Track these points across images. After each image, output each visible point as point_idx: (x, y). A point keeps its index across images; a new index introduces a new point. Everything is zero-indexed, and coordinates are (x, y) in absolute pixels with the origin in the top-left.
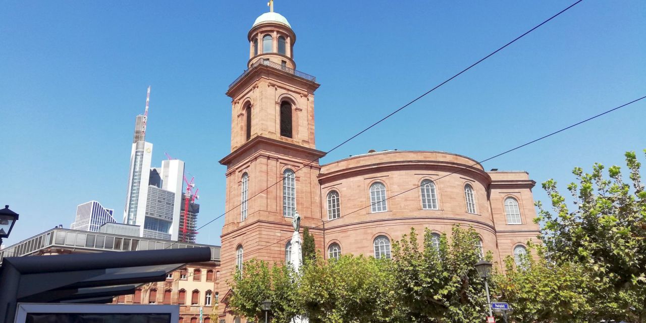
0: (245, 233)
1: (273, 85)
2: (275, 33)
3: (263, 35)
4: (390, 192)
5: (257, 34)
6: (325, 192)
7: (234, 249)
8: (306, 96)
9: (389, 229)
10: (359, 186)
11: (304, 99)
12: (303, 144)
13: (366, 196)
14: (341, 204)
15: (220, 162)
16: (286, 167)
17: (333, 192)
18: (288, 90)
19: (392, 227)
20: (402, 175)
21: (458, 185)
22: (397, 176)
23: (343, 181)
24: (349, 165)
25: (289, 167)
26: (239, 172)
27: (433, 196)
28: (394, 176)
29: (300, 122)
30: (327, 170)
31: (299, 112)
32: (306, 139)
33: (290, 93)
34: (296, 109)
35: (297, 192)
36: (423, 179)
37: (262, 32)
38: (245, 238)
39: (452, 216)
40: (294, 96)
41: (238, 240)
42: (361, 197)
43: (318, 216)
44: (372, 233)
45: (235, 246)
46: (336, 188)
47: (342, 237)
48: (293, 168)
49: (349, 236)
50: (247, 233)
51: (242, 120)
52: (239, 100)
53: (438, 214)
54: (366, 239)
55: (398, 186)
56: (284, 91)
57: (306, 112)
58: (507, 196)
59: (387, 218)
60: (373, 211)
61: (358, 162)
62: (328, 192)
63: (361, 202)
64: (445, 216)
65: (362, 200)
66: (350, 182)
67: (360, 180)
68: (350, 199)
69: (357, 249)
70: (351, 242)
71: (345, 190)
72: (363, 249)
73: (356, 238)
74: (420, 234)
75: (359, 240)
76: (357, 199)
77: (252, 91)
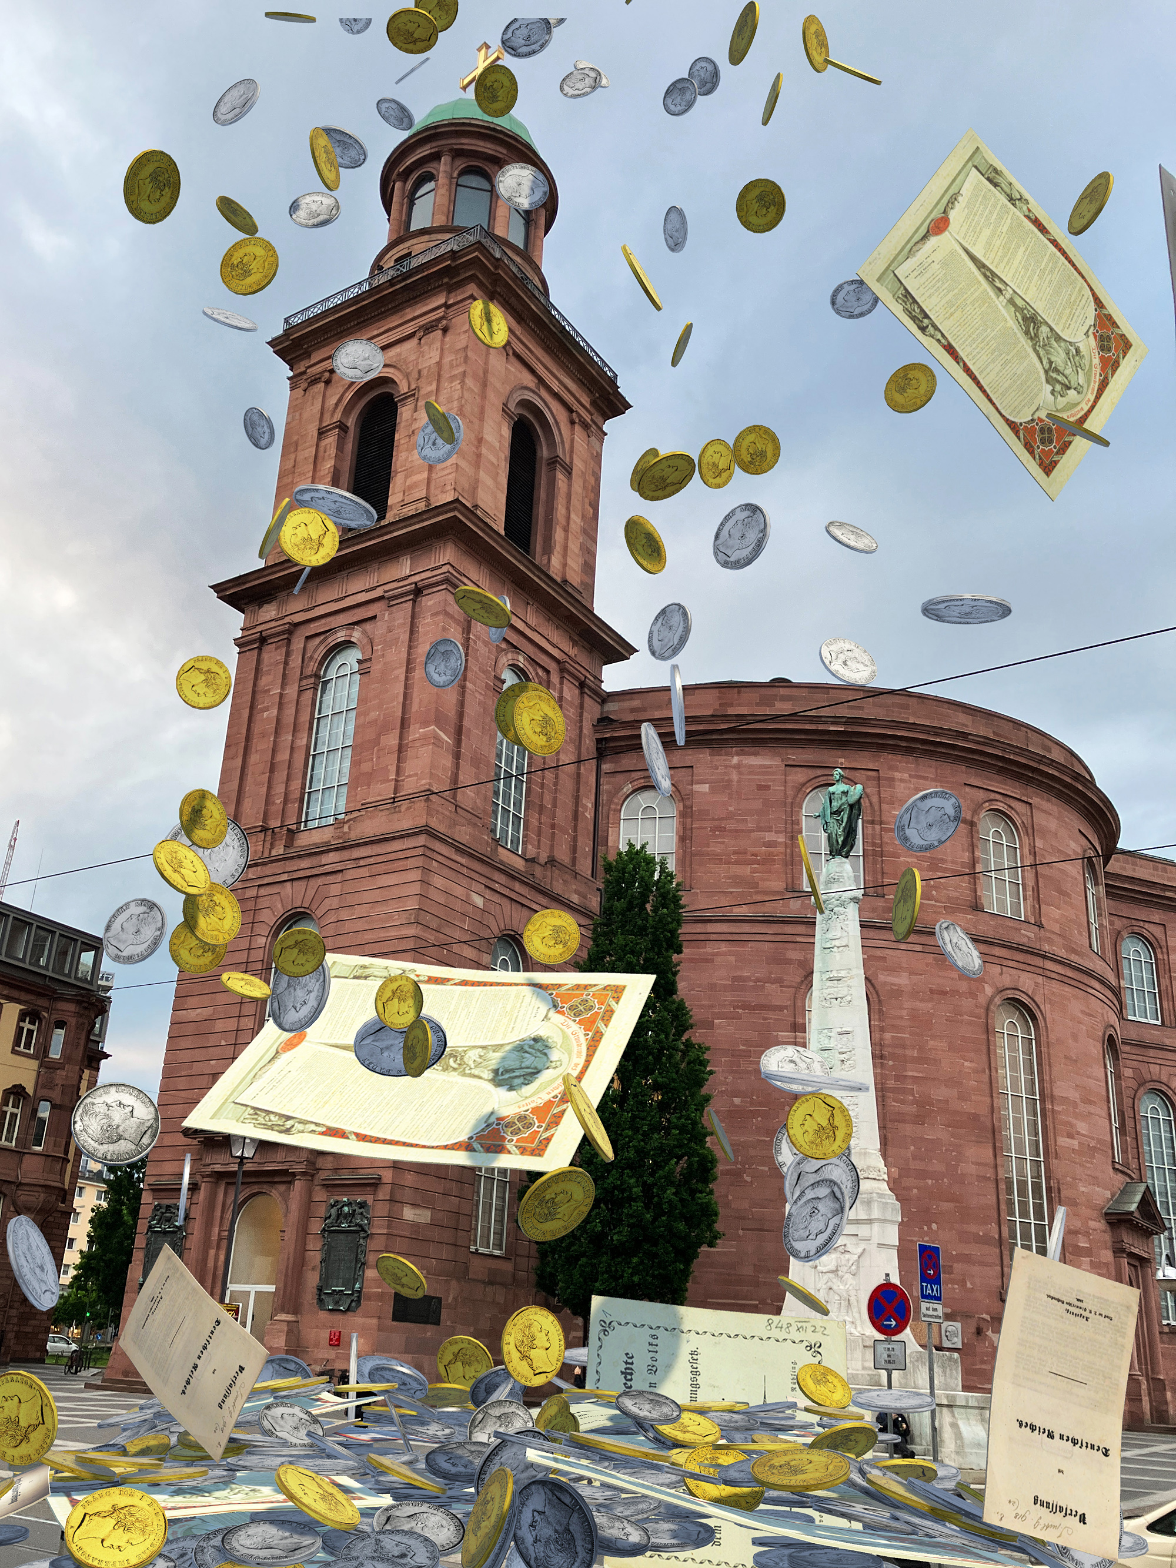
0: (336, 872)
3: (461, 164)
4: (877, 827)
6: (617, 787)
7: (264, 929)
8: (585, 426)
10: (763, 788)
11: (581, 436)
13: (790, 827)
15: (218, 588)
17: (645, 792)
18: (541, 381)
19: (878, 953)
20: (923, 778)
21: (1075, 854)
22: (904, 773)
24: (731, 705)
25: (521, 661)
28: (897, 775)
31: (557, 474)
32: (575, 580)
33: (544, 393)
34: (554, 461)
36: (985, 806)
37: (458, 154)
38: (331, 890)
40: (555, 413)
42: (769, 829)
43: (586, 868)
45: (272, 918)
49: (707, 961)
50: (349, 874)
53: (1025, 937)
54: (779, 981)
56: (528, 380)
57: (582, 483)
58: (1129, 930)
61: (769, 701)
64: (1047, 948)
65: (769, 837)
66: (726, 767)
67: (770, 767)
68: (723, 830)
69: (740, 1011)
70: (715, 981)
71: (705, 793)
72: (764, 1014)
73: (739, 973)
74: (972, 995)
75: (748, 979)
76: (753, 831)
77: (414, 342)
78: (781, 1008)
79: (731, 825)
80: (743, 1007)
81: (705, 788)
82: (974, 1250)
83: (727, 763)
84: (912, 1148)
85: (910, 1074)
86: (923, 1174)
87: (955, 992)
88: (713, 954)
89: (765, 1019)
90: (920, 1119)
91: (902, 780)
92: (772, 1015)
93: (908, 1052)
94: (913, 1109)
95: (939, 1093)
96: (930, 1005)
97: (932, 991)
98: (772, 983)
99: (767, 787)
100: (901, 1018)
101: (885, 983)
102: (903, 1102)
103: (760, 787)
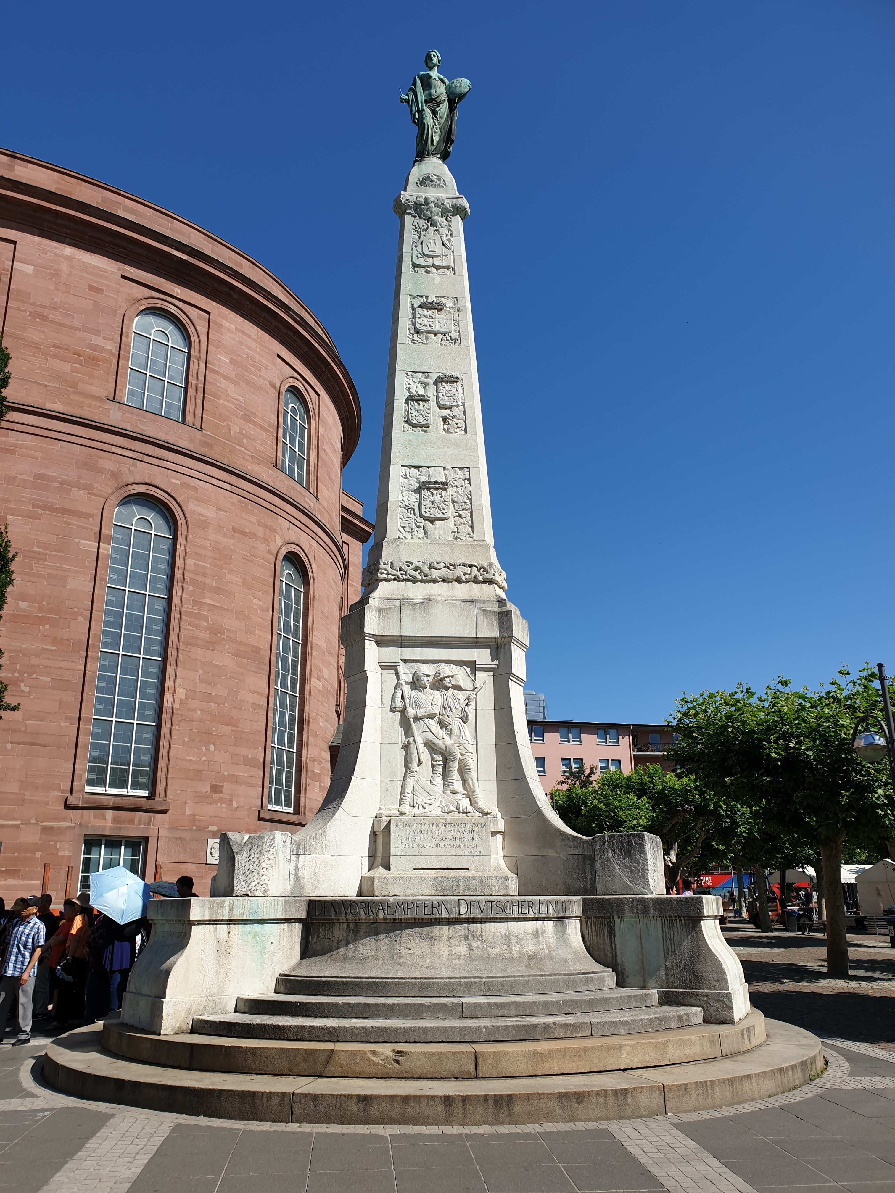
9: (183, 484)
19: (194, 483)
27: (301, 447)
28: (226, 324)
36: (291, 382)
42: (97, 333)
44: (114, 475)
54: (89, 488)
55: (234, 363)
59: (183, 443)
64: (319, 517)
66: (56, 255)
67: (106, 271)
68: (45, 318)
69: (40, 511)
70: (14, 474)
71: (27, 275)
72: (67, 519)
73: (43, 471)
74: (267, 541)
75: (51, 479)
76: (79, 330)
78: (87, 516)
79: (55, 316)
80: (45, 507)
81: (29, 269)
82: (242, 771)
83: (58, 251)
84: (201, 671)
85: (207, 601)
86: (208, 697)
87: (253, 535)
88: (14, 446)
89: (66, 523)
90: (210, 645)
92: (75, 521)
93: (208, 581)
94: (204, 635)
95: (230, 623)
96: (231, 541)
97: (234, 529)
98: (80, 488)
99: (99, 291)
100: (205, 548)
101: (194, 512)
102: (197, 627)
103: (91, 288)
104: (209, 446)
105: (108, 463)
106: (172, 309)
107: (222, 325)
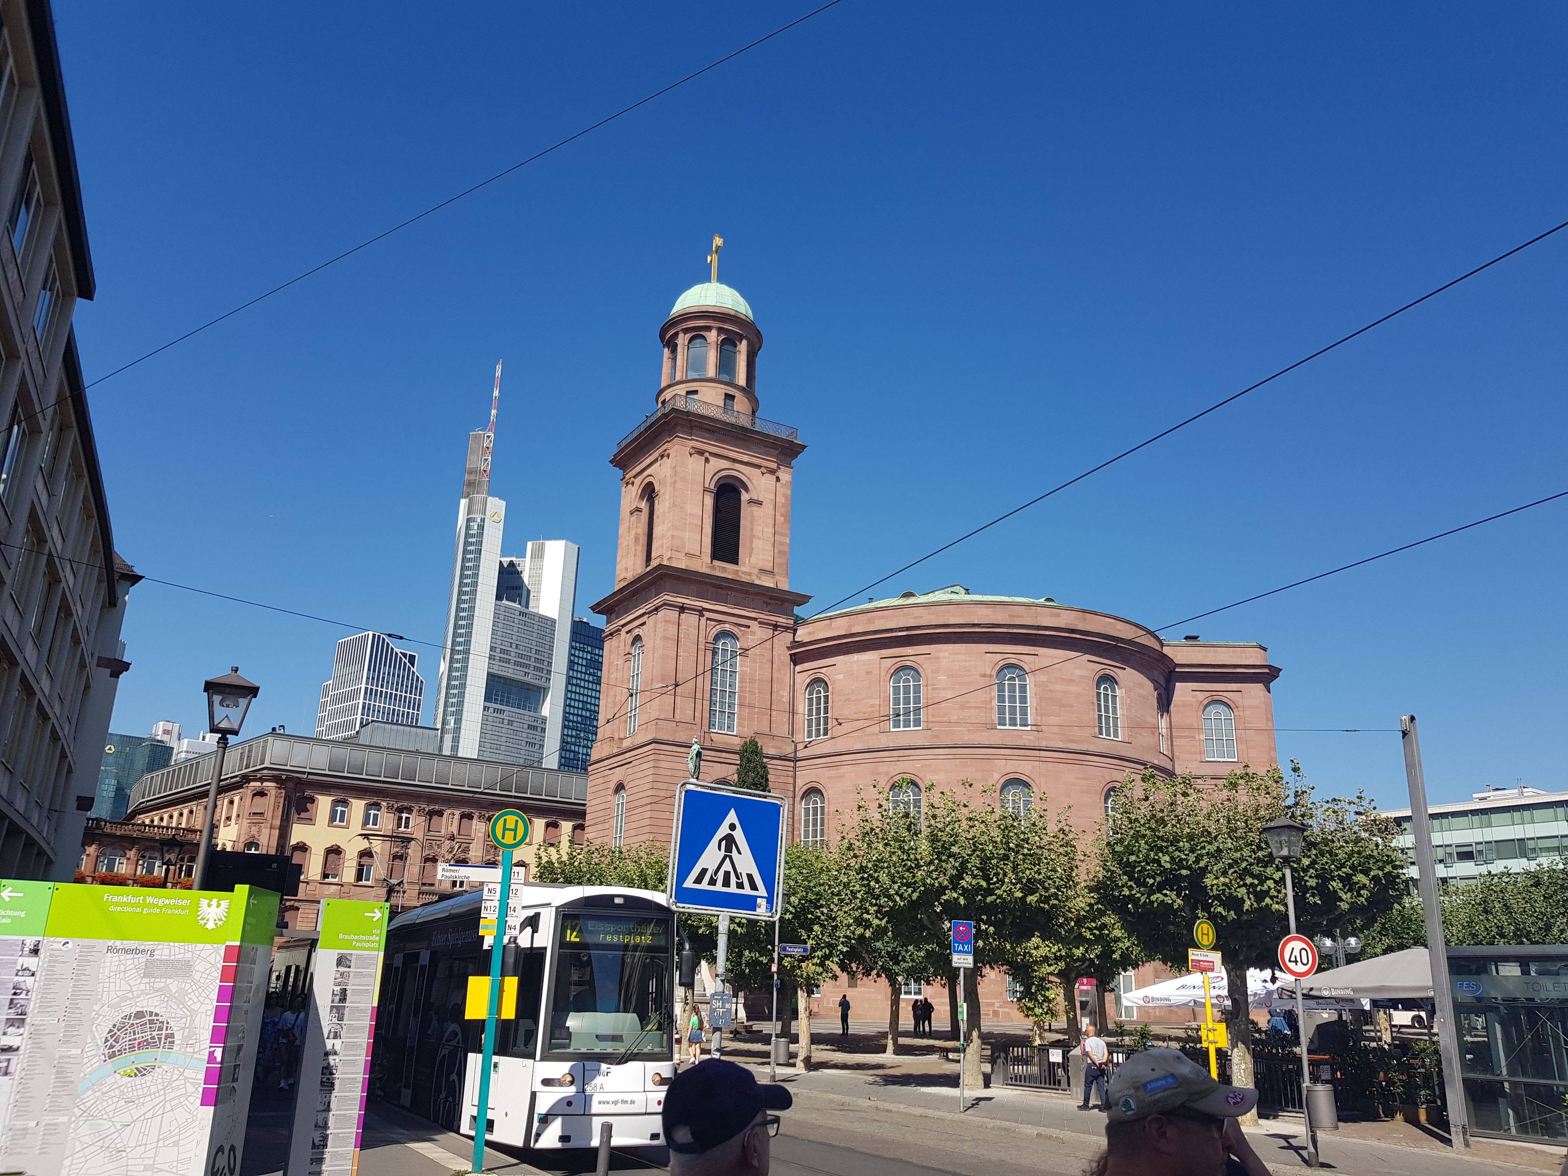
0: (630, 762)
1: (701, 453)
2: (714, 333)
3: (688, 336)
4: (930, 688)
5: (677, 334)
6: (803, 680)
7: (610, 791)
8: (772, 472)
9: (923, 766)
10: (869, 673)
11: (770, 479)
12: (759, 578)
13: (882, 694)
14: (832, 707)
15: (592, 608)
16: (719, 628)
17: (817, 681)
18: (735, 461)
19: (928, 762)
20: (959, 654)
21: (1081, 677)
22: (947, 654)
23: (839, 660)
24: (853, 625)
25: (727, 627)
26: (627, 633)
27: (1023, 700)
28: (942, 655)
29: (758, 529)
30: (809, 634)
31: (755, 508)
32: (768, 566)
33: (738, 466)
34: (751, 501)
35: (741, 681)
36: (1002, 663)
37: (686, 331)
38: (630, 771)
39: (1060, 745)
40: (746, 473)
41: (618, 775)
42: (871, 697)
43: (784, 731)
44: (887, 773)
45: (612, 785)
46: (824, 674)
47: (829, 778)
48: (735, 630)
49: (842, 777)
50: (634, 763)
51: (638, 521)
52: (635, 477)
53: (1029, 739)
55: (949, 676)
56: (725, 464)
57: (771, 507)
58: (1210, 699)
59: (920, 743)
60: (894, 727)
61: (871, 621)
62: (808, 681)
63: (871, 706)
64: (1044, 744)
65: (873, 701)
67: (872, 660)
68: (849, 700)
70: (846, 787)
77: (658, 464)
79: (853, 697)
88: (844, 773)
91: (944, 658)
97: (958, 781)
99: (871, 673)
101: (931, 780)
104: (937, 736)
105: (882, 768)
106: (908, 663)
107: (939, 658)
